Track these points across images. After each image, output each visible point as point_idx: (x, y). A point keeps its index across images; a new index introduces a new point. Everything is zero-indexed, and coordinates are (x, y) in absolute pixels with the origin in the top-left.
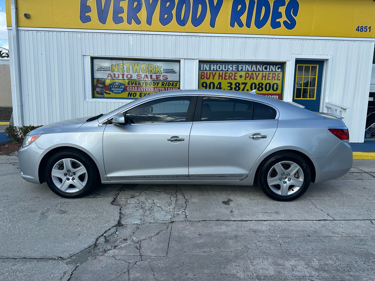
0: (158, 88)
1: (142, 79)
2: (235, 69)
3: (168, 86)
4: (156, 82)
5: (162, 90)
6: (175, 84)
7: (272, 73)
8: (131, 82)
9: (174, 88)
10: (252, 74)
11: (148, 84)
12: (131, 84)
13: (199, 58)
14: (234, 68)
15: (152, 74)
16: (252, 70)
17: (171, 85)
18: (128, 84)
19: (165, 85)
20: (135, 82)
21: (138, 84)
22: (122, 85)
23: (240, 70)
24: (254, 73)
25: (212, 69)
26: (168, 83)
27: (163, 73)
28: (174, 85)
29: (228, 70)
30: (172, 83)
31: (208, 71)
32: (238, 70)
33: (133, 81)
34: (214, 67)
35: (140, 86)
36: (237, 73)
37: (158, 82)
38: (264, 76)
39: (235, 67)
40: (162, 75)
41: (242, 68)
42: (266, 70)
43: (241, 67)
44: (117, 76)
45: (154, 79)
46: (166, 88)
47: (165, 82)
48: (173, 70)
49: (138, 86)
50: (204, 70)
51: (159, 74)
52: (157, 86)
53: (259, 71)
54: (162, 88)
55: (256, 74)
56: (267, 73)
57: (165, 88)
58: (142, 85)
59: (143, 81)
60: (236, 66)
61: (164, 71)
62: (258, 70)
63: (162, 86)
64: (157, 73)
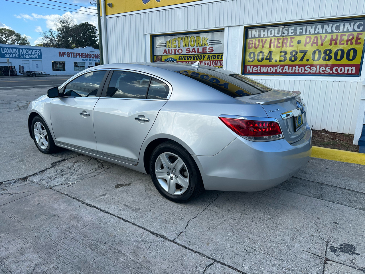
0: (204, 62)
1: (190, 53)
2: (292, 33)
3: (214, 59)
4: (202, 55)
5: (207, 64)
6: (220, 56)
7: (347, 34)
8: (181, 57)
9: (219, 61)
10: (316, 37)
11: (196, 58)
12: (181, 59)
13: (245, 24)
14: (290, 31)
15: (199, 47)
16: (316, 32)
17: (216, 58)
18: (179, 60)
19: (210, 58)
20: (184, 57)
21: (186, 59)
22: (175, 60)
23: (298, 33)
24: (318, 36)
25: (262, 36)
26: (214, 55)
27: (209, 45)
28: (219, 58)
29: (282, 35)
30: (218, 55)
31: (257, 38)
32: (295, 34)
33: (183, 56)
34: (264, 33)
35: (188, 60)
36: (294, 38)
37: (204, 55)
38: (334, 40)
39: (292, 30)
40: (208, 47)
41: (301, 31)
42: (338, 31)
43: (300, 29)
44: (170, 52)
45: (201, 52)
46: (212, 62)
47: (211, 55)
48: (219, 40)
49: (187, 60)
50: (253, 38)
51: (205, 47)
52: (203, 59)
53: (327, 32)
54: (208, 61)
55: (321, 37)
56: (339, 34)
57: (210, 61)
58: (191, 60)
59: (191, 55)
60: (293, 28)
61: (210, 43)
62: (324, 31)
63: (208, 59)
64: (203, 45)
